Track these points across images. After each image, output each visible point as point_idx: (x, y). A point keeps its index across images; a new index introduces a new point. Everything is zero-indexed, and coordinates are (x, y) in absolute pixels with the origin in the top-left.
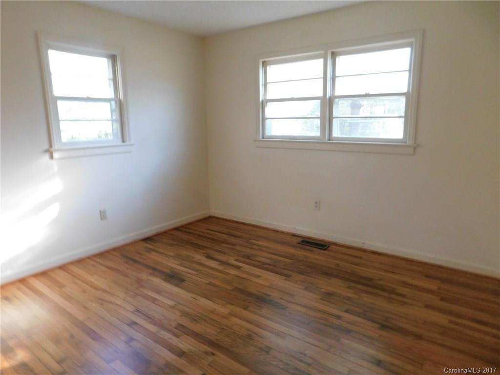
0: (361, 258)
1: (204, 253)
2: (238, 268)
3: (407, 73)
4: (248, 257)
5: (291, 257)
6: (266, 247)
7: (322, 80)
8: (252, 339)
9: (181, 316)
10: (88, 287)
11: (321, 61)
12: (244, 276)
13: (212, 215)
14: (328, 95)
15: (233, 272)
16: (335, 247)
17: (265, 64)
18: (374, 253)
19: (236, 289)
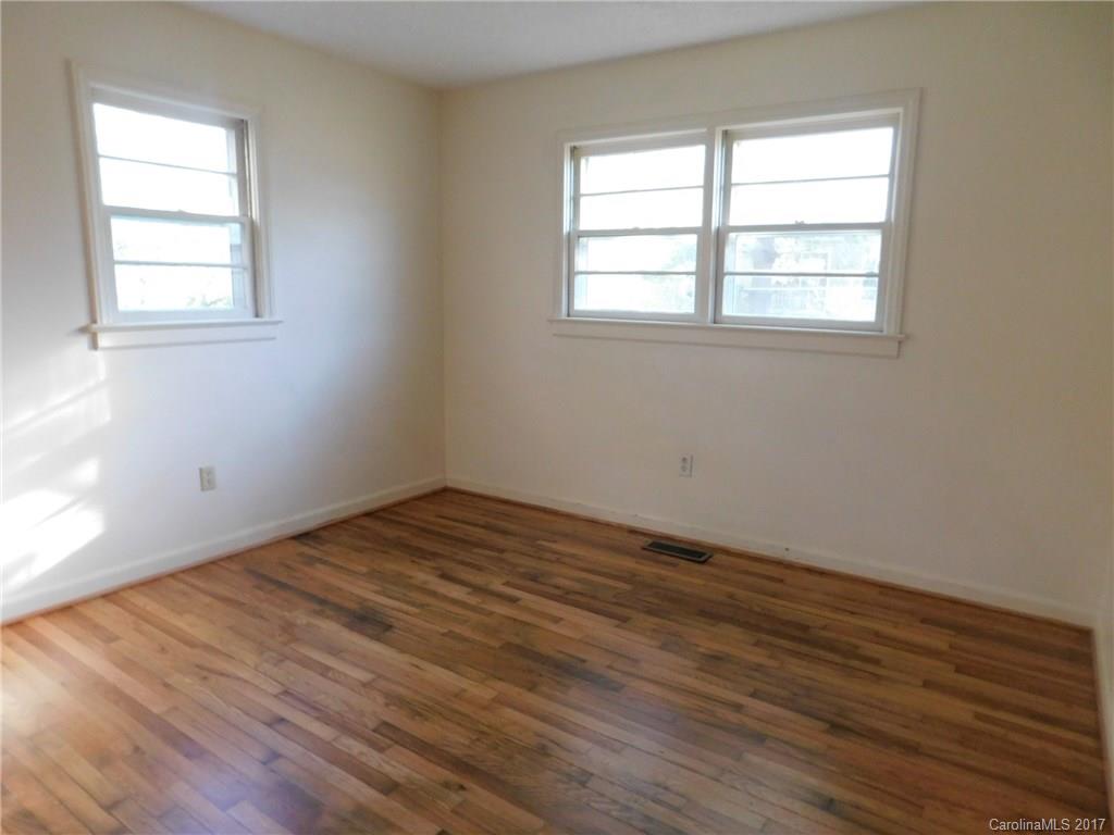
0: (781, 581)
1: (434, 568)
2: (513, 600)
3: (886, 181)
4: (534, 579)
5: (631, 578)
6: (573, 556)
7: (701, 191)
8: (548, 755)
9: (387, 705)
10: (173, 642)
11: (701, 150)
12: (525, 617)
13: (450, 484)
14: (715, 224)
15: (501, 609)
16: (724, 557)
17: (576, 153)
18: (810, 570)
19: (508, 646)
